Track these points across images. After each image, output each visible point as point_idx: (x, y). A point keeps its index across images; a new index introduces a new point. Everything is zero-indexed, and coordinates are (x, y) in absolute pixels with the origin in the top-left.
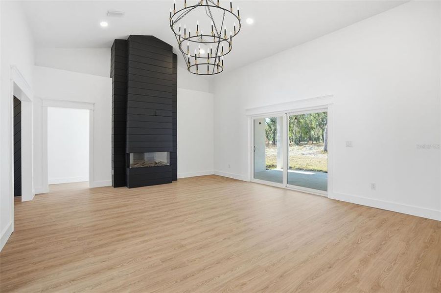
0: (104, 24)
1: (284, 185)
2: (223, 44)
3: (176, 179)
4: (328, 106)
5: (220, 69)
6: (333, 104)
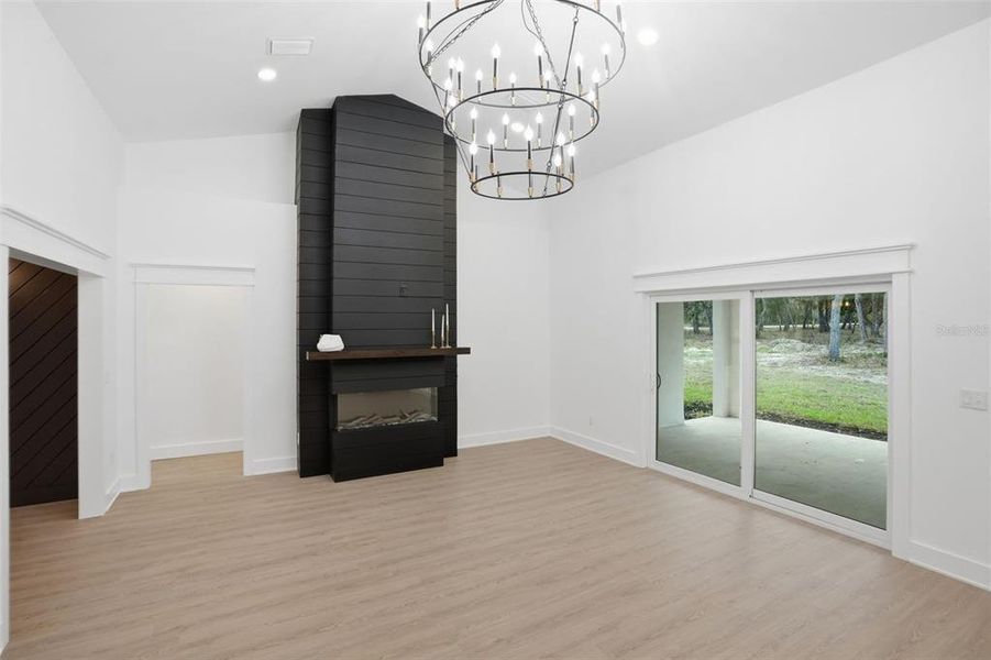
0: (267, 75)
1: (745, 490)
2: (571, 109)
3: (453, 452)
4: (895, 279)
5: (565, 185)
6: (910, 272)
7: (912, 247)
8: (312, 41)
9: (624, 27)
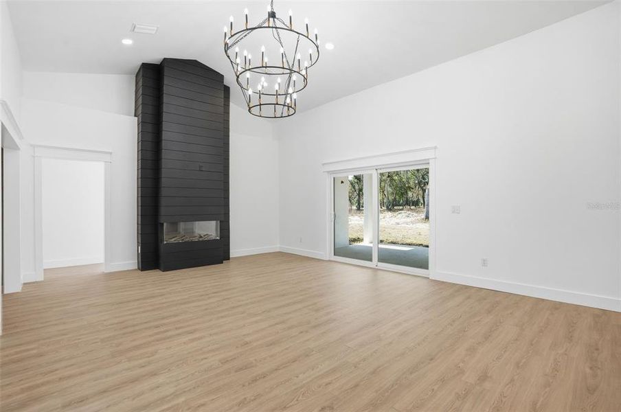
0: (127, 42)
1: (374, 263)
3: (228, 258)
4: (430, 161)
5: (292, 111)
6: (435, 158)
7: (435, 148)
8: (158, 28)
9: (319, 42)
